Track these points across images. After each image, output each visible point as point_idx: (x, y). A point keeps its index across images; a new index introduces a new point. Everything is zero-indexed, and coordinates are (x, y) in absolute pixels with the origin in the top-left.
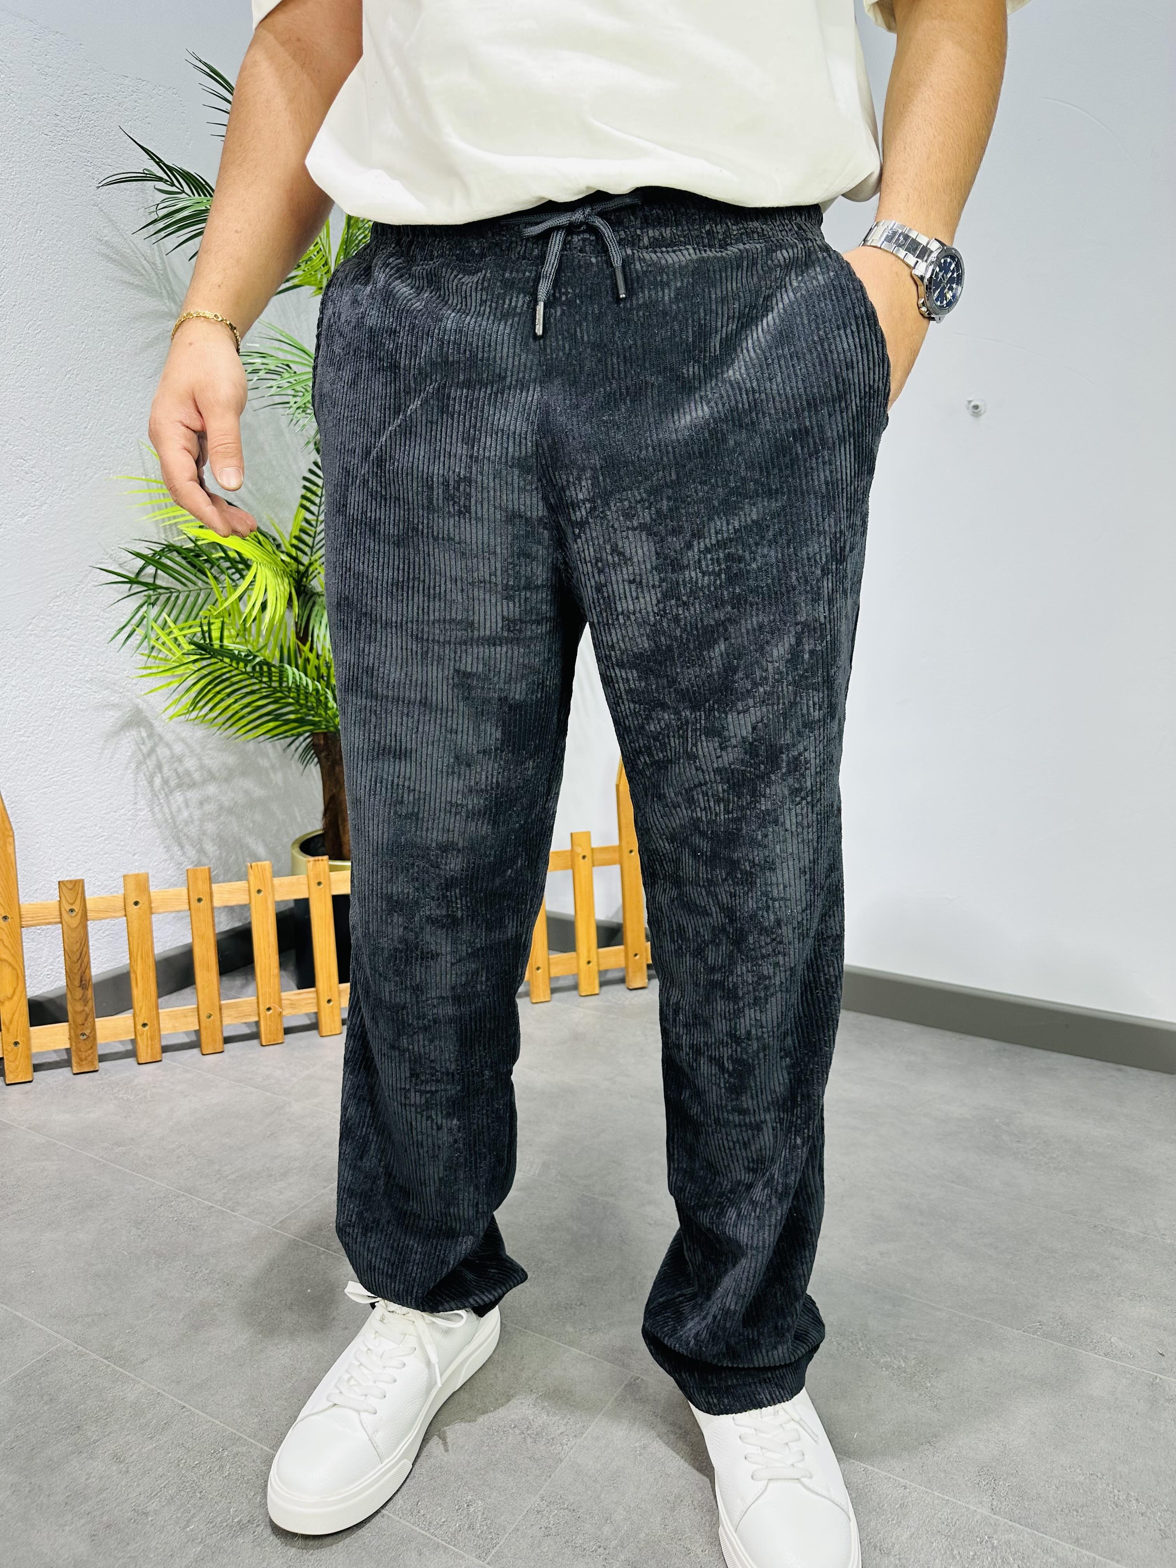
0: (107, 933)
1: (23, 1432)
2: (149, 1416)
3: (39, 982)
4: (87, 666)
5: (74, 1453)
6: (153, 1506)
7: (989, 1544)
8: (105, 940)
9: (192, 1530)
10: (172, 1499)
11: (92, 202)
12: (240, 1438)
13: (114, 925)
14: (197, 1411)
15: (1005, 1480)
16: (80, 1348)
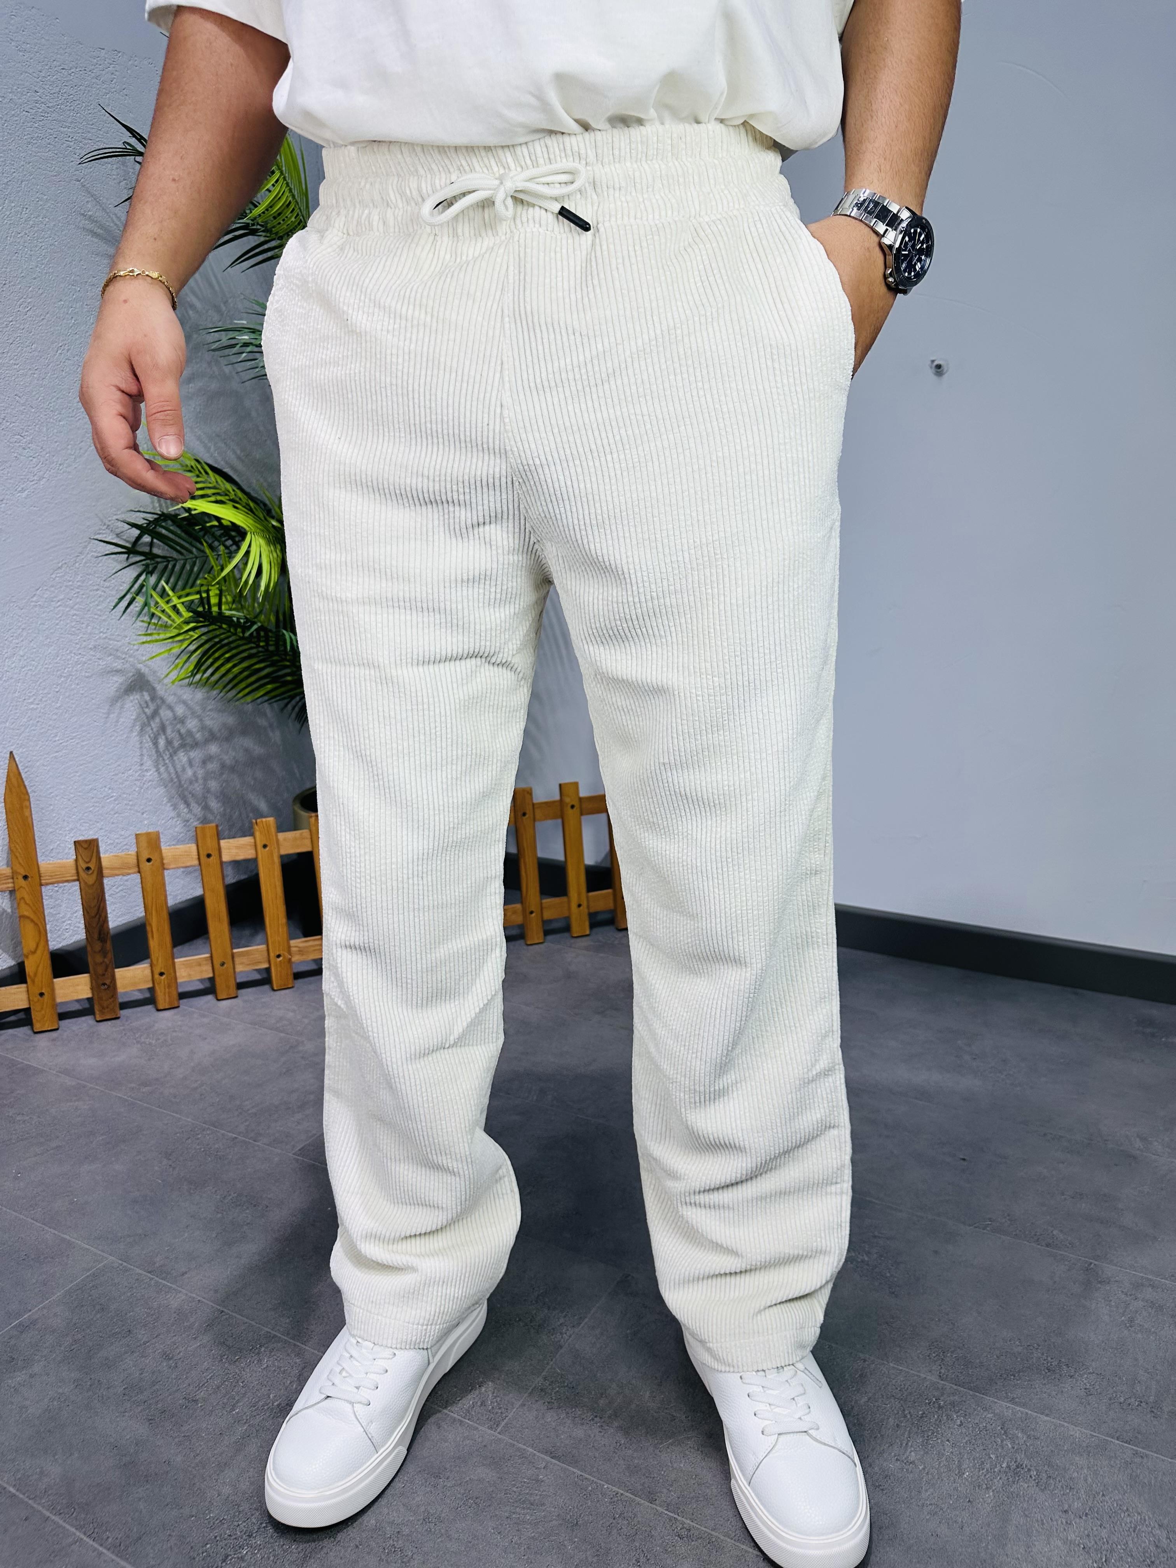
0: (120, 888)
1: (80, 1336)
2: (192, 1320)
3: (59, 936)
4: (90, 634)
5: (126, 1353)
6: (202, 1394)
7: (936, 1405)
8: (119, 895)
9: (238, 1413)
10: (218, 1388)
11: (75, 178)
12: (275, 1336)
13: (127, 881)
14: (234, 1314)
15: (952, 1352)
16: (125, 1264)
